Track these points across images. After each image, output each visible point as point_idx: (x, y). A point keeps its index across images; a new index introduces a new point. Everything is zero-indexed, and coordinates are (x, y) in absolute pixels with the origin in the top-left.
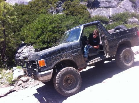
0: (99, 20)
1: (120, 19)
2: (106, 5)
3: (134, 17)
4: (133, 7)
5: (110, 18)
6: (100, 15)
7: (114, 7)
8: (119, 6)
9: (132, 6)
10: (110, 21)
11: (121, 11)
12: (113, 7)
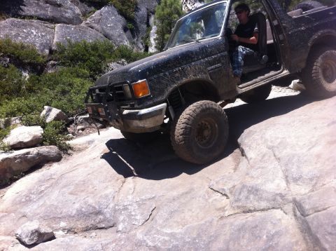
0: (9, 56)
1: (81, 60)
2: (43, 12)
3: (123, 60)
4: (129, 32)
5: (51, 52)
6: (19, 40)
7: (68, 21)
8: (88, 22)
9: (125, 29)
10: (52, 62)
11: (90, 38)
12: (65, 20)
